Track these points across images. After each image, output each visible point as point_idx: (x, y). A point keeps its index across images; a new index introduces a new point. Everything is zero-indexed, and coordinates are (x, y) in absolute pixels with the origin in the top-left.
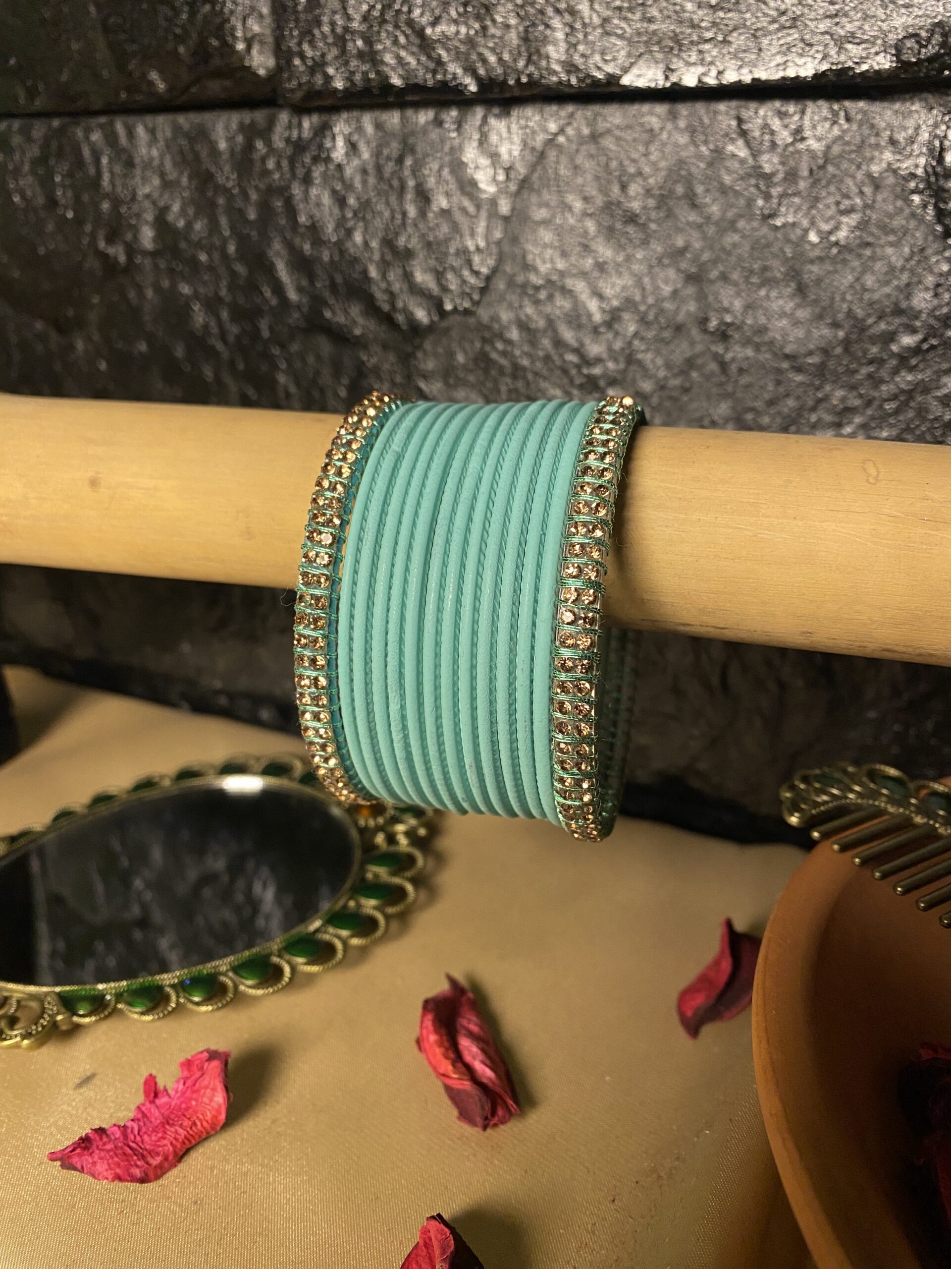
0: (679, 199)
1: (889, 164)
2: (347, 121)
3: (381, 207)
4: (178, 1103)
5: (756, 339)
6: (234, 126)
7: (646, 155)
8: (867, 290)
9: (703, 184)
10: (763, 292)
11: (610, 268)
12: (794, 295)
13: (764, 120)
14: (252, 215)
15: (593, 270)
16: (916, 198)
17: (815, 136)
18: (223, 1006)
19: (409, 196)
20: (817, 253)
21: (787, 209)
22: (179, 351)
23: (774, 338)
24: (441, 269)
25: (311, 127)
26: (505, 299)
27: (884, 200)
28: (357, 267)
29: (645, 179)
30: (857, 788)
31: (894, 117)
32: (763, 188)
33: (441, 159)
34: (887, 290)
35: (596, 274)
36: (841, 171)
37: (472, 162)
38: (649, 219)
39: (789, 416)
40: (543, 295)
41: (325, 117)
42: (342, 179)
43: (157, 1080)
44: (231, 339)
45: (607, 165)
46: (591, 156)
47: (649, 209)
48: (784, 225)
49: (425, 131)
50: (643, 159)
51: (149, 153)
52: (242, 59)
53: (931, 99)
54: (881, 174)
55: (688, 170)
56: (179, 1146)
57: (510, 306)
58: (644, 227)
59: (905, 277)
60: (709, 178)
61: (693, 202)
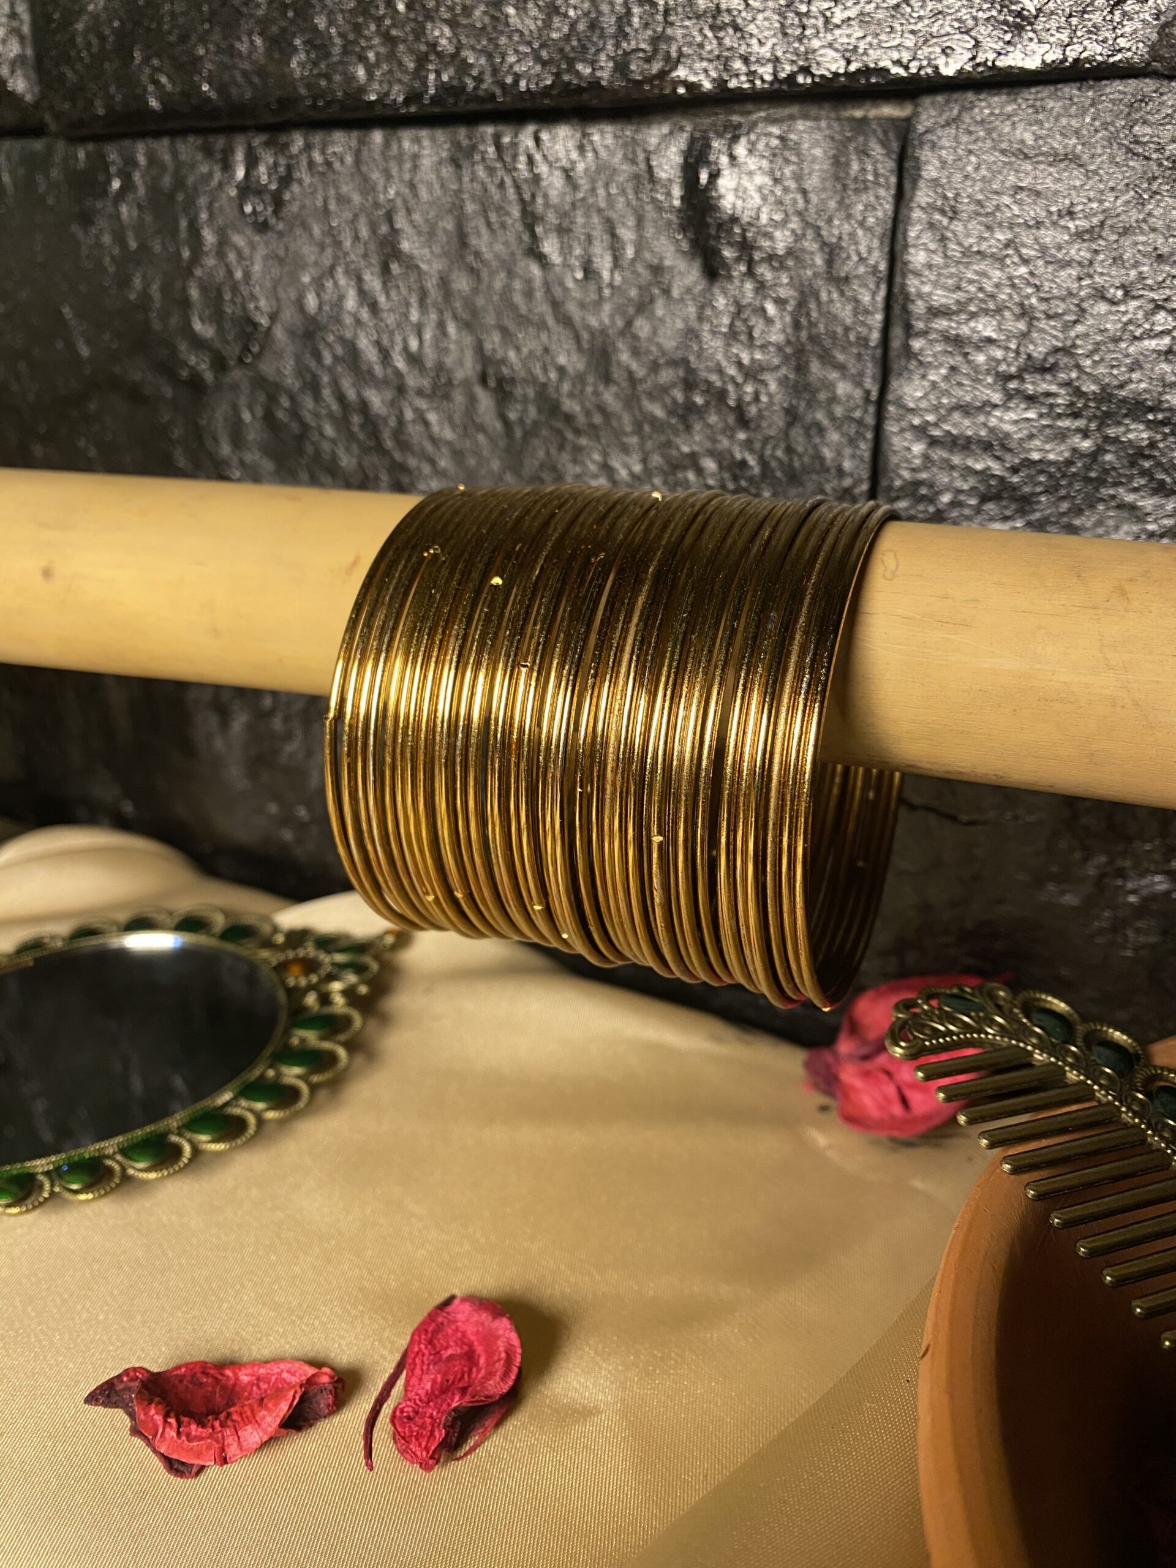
2: (119, 150)
6: (16, 157)
21: (553, 247)
23: (551, 396)
24: (219, 318)
25: (87, 156)
26: (285, 351)
44: (31, 397)
52: (4, 83)
60: (474, 212)
61: (462, 237)
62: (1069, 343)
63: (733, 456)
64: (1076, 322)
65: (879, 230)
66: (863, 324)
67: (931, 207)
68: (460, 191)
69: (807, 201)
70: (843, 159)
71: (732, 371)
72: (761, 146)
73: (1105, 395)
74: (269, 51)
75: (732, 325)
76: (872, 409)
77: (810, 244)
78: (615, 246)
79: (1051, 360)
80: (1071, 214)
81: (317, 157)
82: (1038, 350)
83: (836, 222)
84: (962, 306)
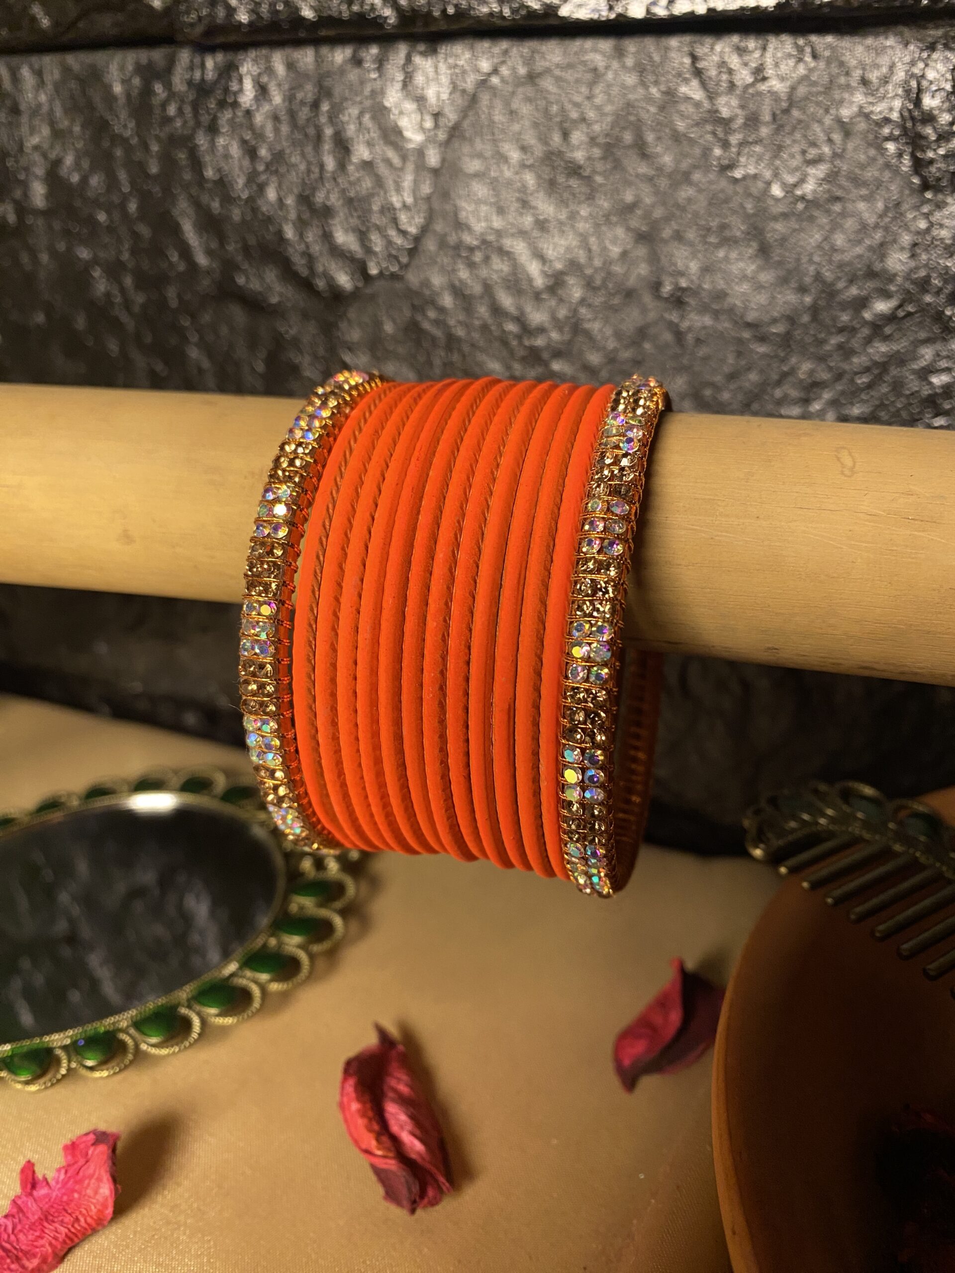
0: (625, 147)
1: (861, 107)
2: (255, 61)
3: (295, 159)
4: (60, 1195)
5: (715, 306)
6: (130, 67)
7: (589, 98)
8: (836, 250)
9: (653, 130)
10: (721, 254)
11: (552, 225)
12: (756, 256)
13: (721, 57)
14: (154, 169)
15: (533, 229)
16: (891, 147)
17: (778, 75)
18: (121, 1070)
19: (327, 146)
20: (780, 208)
21: (748, 159)
22: (81, 323)
23: (735, 305)
24: (364, 229)
25: (216, 67)
26: (436, 262)
27: (855, 149)
28: (271, 228)
29: (589, 125)
30: (830, 812)
31: (866, 54)
32: (721, 135)
33: (361, 103)
34: (859, 250)
35: (536, 234)
36: (808, 115)
37: (396, 107)
38: (594, 172)
39: (751, 391)
40: (478, 257)
41: (230, 56)
42: (251, 127)
43: (37, 1169)
45: (546, 111)
46: (529, 100)
47: (594, 160)
48: (745, 178)
49: (342, 71)
50: (586, 103)
51: (36, 98)
53: (907, 32)
54: (851, 119)
55: (636, 115)
56: (59, 1247)
57: (442, 269)
58: (588, 179)
59: (878, 236)
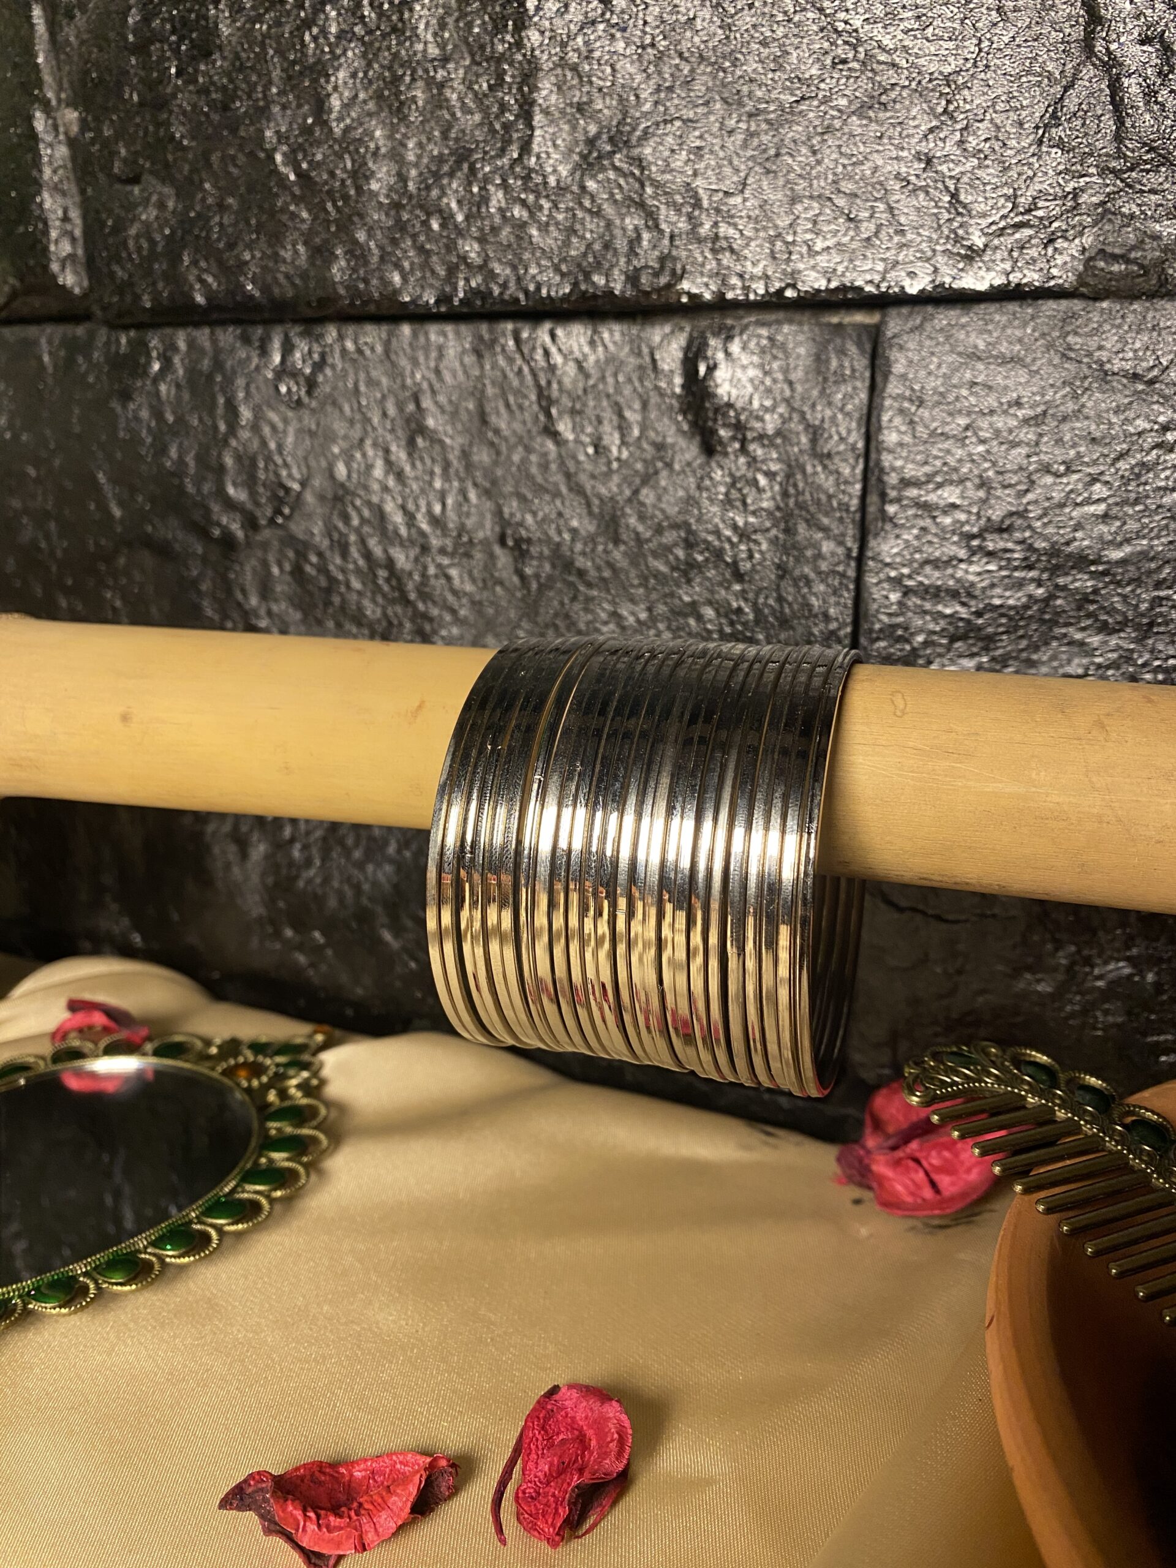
2: (161, 337)
3: (194, 422)
6: (57, 340)
9: (490, 400)
21: (567, 426)
23: (565, 553)
24: (252, 484)
25: (129, 342)
26: (315, 513)
28: (174, 482)
32: (544, 405)
41: (140, 333)
44: (59, 554)
45: (402, 384)
46: (387, 373)
48: (566, 442)
52: (54, 277)
60: (495, 395)
61: (483, 418)
62: (1021, 508)
63: (729, 604)
64: (1027, 491)
65: (856, 415)
66: (844, 492)
67: (901, 397)
68: (482, 376)
69: (793, 390)
70: (823, 357)
71: (728, 533)
72: (752, 345)
73: (1054, 551)
74: (311, 259)
75: (727, 494)
76: (853, 564)
77: (795, 426)
78: (623, 427)
79: (1007, 522)
80: (1018, 404)
81: (349, 345)
82: (996, 514)
83: (819, 408)
84: (930, 477)
